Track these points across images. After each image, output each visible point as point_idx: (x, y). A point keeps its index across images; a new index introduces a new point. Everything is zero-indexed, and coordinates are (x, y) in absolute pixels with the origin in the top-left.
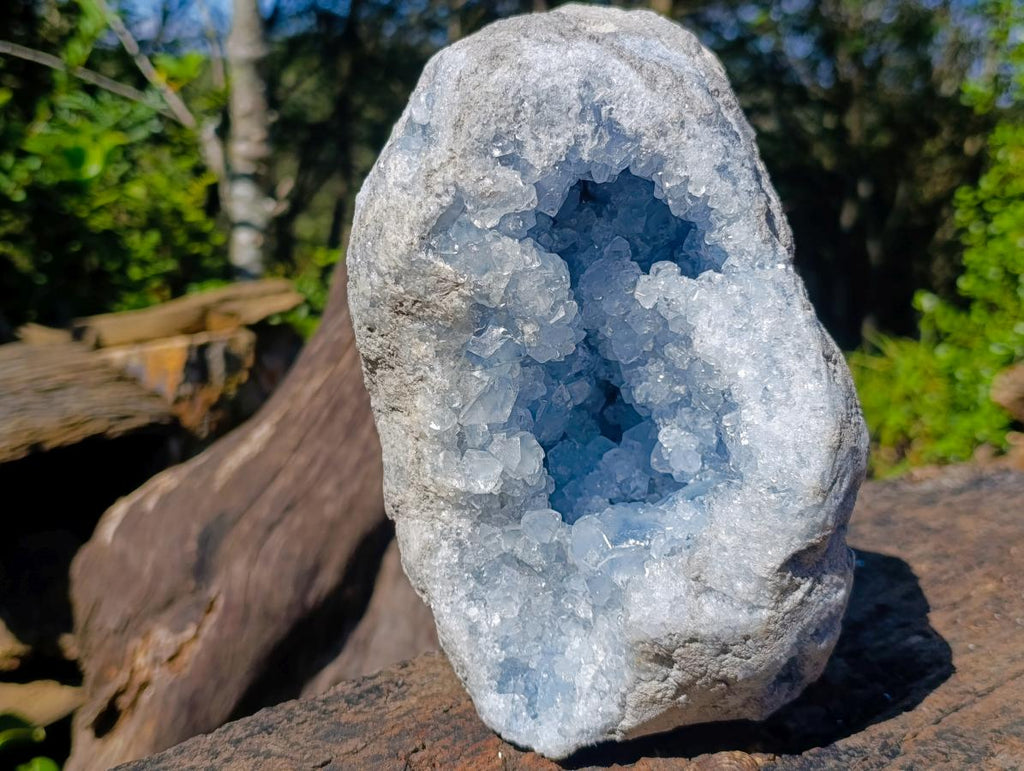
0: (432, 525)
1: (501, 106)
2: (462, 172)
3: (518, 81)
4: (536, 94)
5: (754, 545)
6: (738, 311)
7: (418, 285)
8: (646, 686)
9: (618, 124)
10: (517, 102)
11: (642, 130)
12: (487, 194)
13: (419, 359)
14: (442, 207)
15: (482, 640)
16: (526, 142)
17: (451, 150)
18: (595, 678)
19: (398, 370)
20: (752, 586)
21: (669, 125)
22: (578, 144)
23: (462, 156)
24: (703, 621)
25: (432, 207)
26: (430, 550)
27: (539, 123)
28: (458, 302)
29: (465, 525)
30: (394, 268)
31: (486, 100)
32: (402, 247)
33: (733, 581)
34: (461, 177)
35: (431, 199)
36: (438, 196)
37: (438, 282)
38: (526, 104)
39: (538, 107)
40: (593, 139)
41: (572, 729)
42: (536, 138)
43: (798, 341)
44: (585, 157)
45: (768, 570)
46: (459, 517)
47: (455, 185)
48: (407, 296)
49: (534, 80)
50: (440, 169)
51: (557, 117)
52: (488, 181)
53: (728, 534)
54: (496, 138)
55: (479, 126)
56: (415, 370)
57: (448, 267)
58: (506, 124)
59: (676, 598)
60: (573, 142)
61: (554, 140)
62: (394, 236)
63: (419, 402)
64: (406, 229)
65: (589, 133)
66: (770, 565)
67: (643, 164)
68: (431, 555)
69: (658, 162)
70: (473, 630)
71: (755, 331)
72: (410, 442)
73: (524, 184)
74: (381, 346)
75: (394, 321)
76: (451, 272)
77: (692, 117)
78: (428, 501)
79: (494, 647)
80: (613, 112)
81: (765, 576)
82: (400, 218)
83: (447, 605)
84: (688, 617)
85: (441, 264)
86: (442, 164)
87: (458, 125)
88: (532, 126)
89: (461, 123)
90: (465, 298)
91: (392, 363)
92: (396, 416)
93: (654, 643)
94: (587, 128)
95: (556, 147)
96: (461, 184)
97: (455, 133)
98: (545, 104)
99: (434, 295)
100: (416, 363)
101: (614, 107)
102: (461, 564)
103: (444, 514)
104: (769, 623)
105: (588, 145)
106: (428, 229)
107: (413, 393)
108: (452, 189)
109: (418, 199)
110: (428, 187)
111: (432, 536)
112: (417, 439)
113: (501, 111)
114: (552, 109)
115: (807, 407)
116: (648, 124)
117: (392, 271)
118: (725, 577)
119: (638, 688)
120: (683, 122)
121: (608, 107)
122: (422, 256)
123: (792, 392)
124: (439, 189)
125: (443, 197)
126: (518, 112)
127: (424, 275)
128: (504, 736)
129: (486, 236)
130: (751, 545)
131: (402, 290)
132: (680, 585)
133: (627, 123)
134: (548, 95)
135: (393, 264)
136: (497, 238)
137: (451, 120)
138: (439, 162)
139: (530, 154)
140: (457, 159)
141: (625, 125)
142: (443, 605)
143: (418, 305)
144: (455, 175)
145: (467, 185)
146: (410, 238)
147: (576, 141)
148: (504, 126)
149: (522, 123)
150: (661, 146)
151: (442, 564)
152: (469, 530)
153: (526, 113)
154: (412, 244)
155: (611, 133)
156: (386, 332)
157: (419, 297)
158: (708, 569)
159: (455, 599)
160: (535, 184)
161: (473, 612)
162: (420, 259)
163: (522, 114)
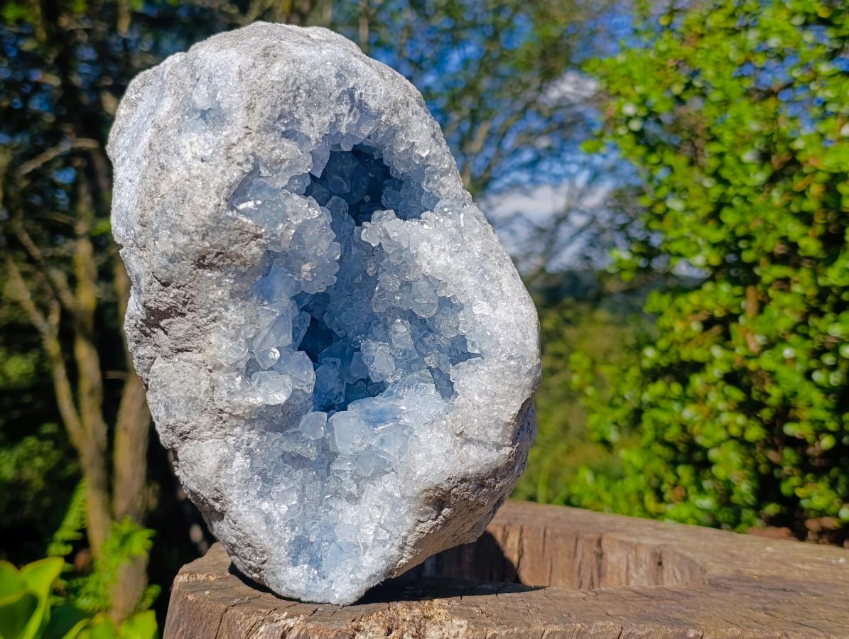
0: (225, 441)
1: (284, 92)
2: (259, 145)
3: (295, 73)
4: (308, 82)
5: (500, 400)
6: (454, 239)
7: (221, 239)
8: (424, 525)
9: (366, 104)
10: (295, 88)
11: (382, 108)
12: (279, 161)
13: (214, 302)
14: (244, 173)
15: (277, 526)
16: (302, 120)
17: (247, 127)
18: (376, 533)
19: (189, 315)
20: (500, 430)
21: (400, 105)
22: (338, 120)
23: (258, 132)
24: (470, 463)
25: (235, 174)
26: (225, 462)
27: (311, 105)
28: (255, 250)
29: (254, 436)
30: (202, 227)
31: (273, 87)
32: (211, 206)
33: (487, 430)
34: (259, 148)
35: (234, 166)
36: (239, 164)
37: (241, 234)
38: (301, 91)
39: (309, 93)
40: (349, 117)
41: (362, 576)
42: (309, 116)
43: (498, 255)
44: (343, 130)
45: (511, 417)
46: (249, 430)
47: (253, 154)
48: (212, 249)
49: (306, 72)
50: (238, 143)
51: (323, 100)
52: (278, 151)
53: (480, 396)
54: (280, 117)
55: (269, 107)
56: (210, 312)
57: (250, 222)
58: (288, 106)
59: (447, 452)
60: (334, 120)
61: (322, 118)
62: (201, 200)
63: (213, 338)
64: (213, 192)
65: (346, 111)
66: (513, 412)
67: (383, 135)
68: (227, 466)
69: (393, 131)
70: (268, 519)
71: (469, 251)
72: (203, 374)
73: (302, 152)
74: (175, 297)
75: (194, 272)
76: (253, 226)
77: (413, 100)
78: (221, 422)
79: (285, 530)
80: (363, 96)
81: (509, 421)
82: (206, 186)
83: (244, 504)
84: (459, 462)
85: (245, 220)
86: (239, 139)
87: (250, 108)
88: (306, 107)
89: (253, 106)
90: (263, 246)
91: (185, 310)
92: (186, 355)
93: (437, 488)
94: (344, 109)
95: (324, 124)
96: (258, 154)
97: (248, 114)
98: (314, 90)
99: (236, 246)
100: (212, 306)
101: (363, 92)
102: (252, 469)
103: (236, 430)
104: (509, 457)
105: (346, 121)
106: (232, 192)
107: (205, 332)
108: (252, 158)
109: (221, 168)
110: (229, 158)
111: (226, 451)
112: (210, 371)
113: (283, 95)
114: (319, 94)
115: (517, 299)
116: (387, 104)
117: (200, 229)
118: (482, 428)
119: (418, 528)
120: (408, 103)
121: (359, 92)
122: (230, 214)
123: (504, 290)
124: (241, 159)
125: (244, 165)
126: (295, 97)
127: (229, 229)
128: (303, 599)
129: (281, 194)
130: (498, 400)
131: (207, 244)
132: (448, 441)
133: (372, 104)
134: (317, 83)
135: (201, 223)
136: (287, 196)
137: (243, 104)
138: (237, 137)
139: (305, 128)
140: (254, 134)
141: (371, 105)
142: (241, 505)
143: (221, 256)
144: (253, 147)
145: (263, 154)
146: (217, 200)
147: (336, 119)
148: (286, 107)
149: (298, 105)
150: (395, 121)
151: (239, 471)
152: (258, 439)
153: (301, 97)
154: (219, 205)
155: (361, 111)
156: (183, 283)
157: (224, 248)
158: (469, 425)
159: (250, 498)
160: (311, 153)
161: (265, 506)
162: (228, 216)
163: (299, 98)
